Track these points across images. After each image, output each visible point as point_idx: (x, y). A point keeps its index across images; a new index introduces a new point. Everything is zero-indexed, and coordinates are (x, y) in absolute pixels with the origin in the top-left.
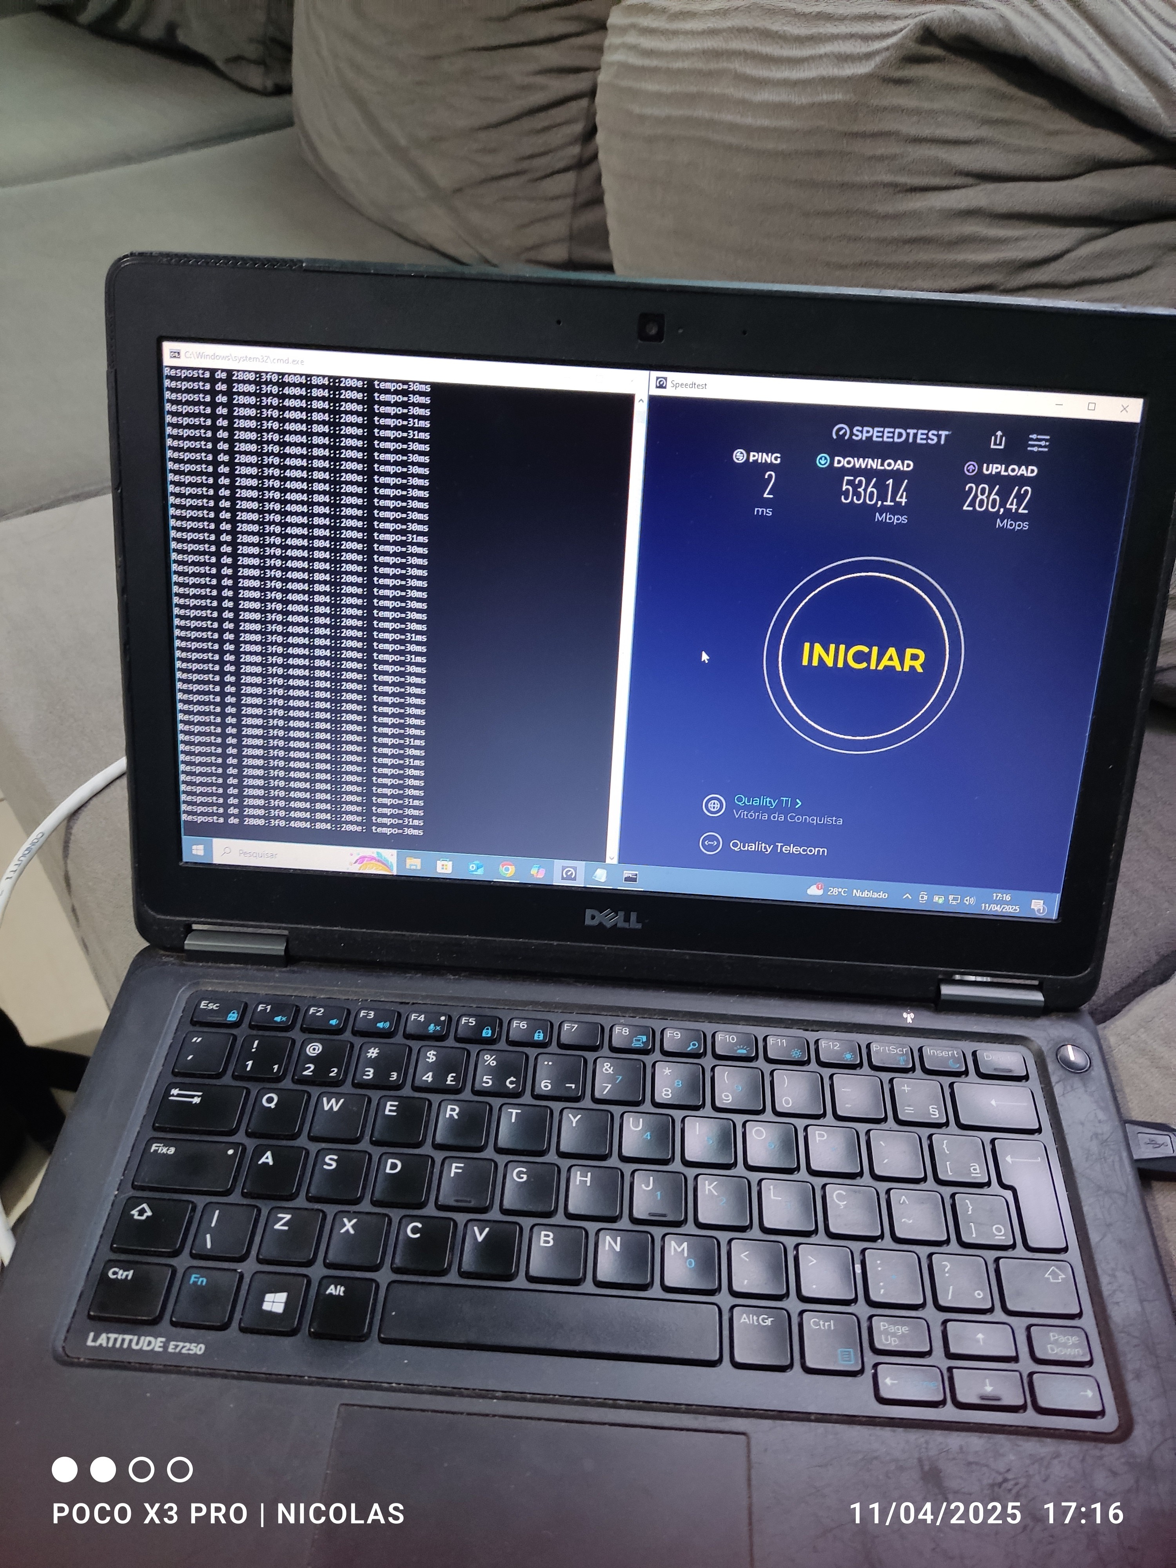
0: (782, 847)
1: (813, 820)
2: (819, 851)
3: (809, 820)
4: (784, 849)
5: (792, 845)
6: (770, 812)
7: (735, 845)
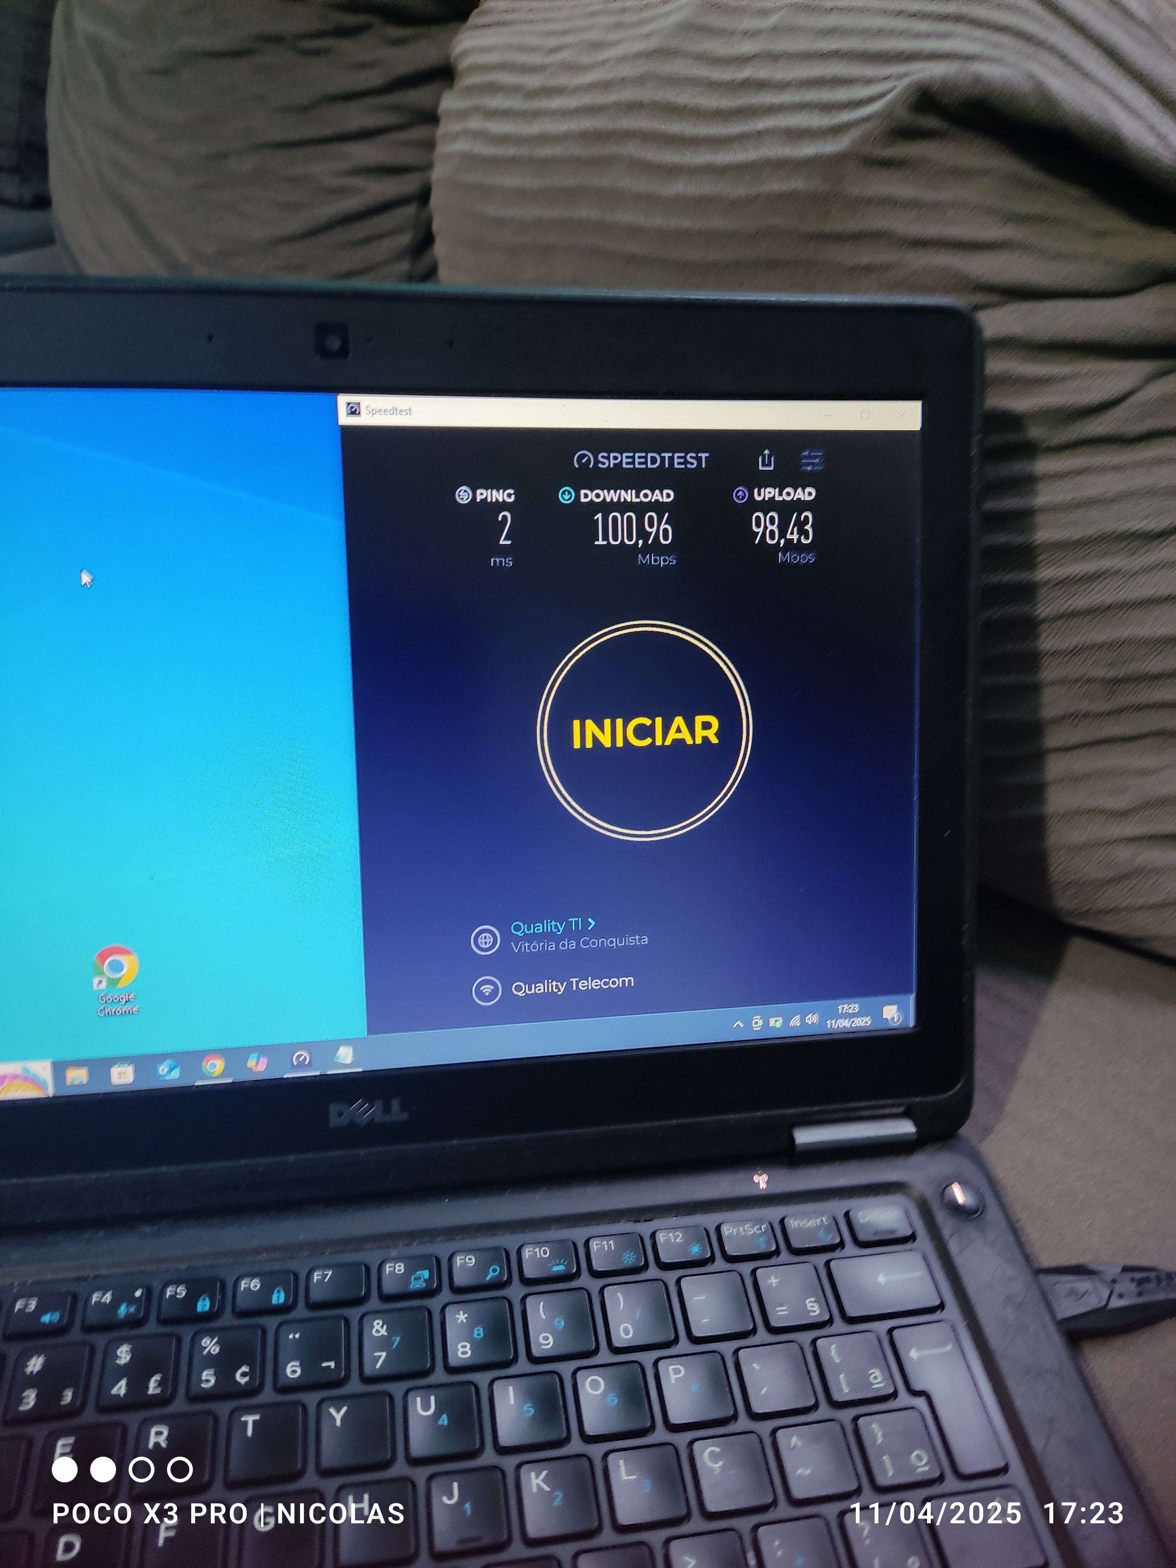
0: (577, 982)
1: (611, 942)
2: (624, 981)
3: (607, 943)
4: (580, 985)
5: (590, 978)
6: (558, 939)
7: (519, 988)
